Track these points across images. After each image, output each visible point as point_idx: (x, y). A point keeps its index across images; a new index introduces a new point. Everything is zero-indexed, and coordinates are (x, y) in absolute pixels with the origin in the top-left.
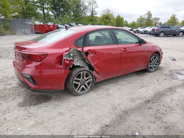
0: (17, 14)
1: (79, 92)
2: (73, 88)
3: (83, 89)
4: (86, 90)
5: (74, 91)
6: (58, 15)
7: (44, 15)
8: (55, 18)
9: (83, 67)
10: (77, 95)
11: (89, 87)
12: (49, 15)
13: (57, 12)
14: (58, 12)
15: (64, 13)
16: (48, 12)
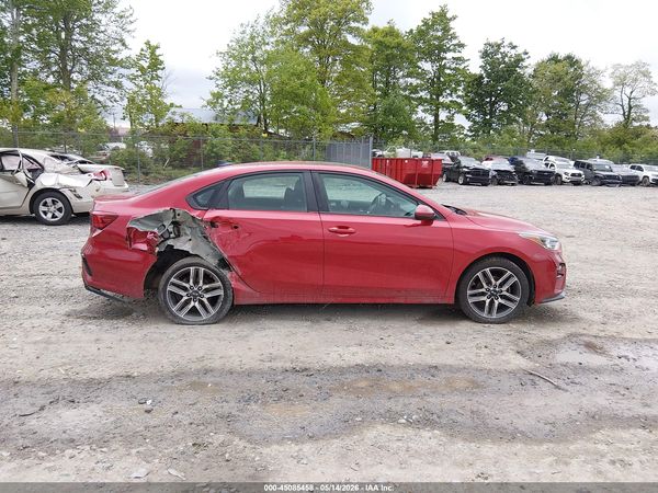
0: (355, 125)
1: (182, 315)
2: (166, 303)
3: (194, 311)
4: (204, 316)
5: (169, 309)
6: (487, 124)
7: (436, 128)
8: (474, 138)
9: (196, 255)
10: (176, 321)
11: (213, 312)
12: (453, 126)
13: (485, 114)
14: (488, 117)
15: (509, 118)
16: (451, 118)
